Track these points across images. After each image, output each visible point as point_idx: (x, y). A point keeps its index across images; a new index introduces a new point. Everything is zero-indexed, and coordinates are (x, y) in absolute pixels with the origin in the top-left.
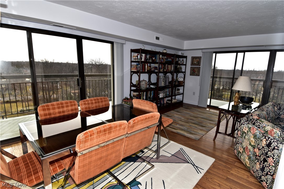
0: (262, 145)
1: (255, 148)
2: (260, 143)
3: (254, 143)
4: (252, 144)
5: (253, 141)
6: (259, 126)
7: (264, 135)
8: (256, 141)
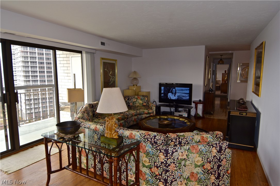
0: (159, 161)
1: (152, 168)
2: (157, 159)
3: (149, 162)
4: (147, 164)
5: (146, 161)
6: (188, 141)
7: (210, 145)
8: (150, 160)
